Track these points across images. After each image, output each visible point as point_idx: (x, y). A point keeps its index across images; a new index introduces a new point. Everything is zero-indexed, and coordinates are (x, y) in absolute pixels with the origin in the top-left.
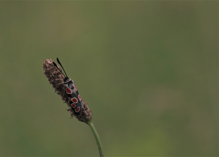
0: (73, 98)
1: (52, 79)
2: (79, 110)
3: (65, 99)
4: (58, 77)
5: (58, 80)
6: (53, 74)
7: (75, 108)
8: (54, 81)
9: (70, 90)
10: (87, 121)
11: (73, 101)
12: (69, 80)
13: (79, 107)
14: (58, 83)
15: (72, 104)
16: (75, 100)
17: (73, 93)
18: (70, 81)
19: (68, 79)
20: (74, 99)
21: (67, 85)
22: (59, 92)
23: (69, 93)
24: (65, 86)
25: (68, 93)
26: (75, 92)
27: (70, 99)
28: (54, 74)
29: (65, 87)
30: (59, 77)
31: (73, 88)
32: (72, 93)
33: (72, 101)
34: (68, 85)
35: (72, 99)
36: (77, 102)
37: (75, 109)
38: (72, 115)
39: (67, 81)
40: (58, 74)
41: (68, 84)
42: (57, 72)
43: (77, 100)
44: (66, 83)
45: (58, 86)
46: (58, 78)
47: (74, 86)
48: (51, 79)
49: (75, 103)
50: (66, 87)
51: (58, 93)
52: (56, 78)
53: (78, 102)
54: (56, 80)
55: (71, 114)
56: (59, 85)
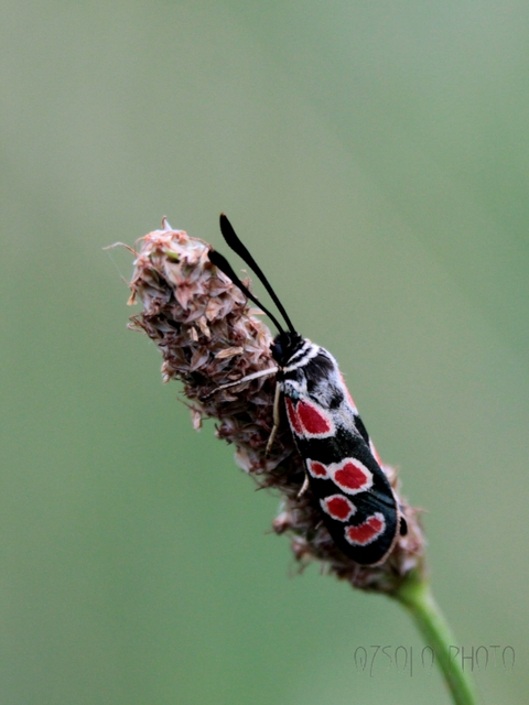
0: (338, 460)
1: (195, 352)
2: (373, 532)
3: (271, 465)
4: (236, 340)
5: (235, 358)
6: (203, 322)
7: (347, 524)
8: (210, 367)
9: (320, 417)
10: (398, 584)
11: (337, 483)
12: (308, 350)
13: (380, 517)
14: (237, 372)
15: (330, 499)
16: (350, 476)
17: (340, 431)
18: (313, 354)
19: (300, 347)
20: (350, 467)
21: (299, 388)
22: (230, 425)
23: (312, 430)
24: (282, 394)
25: (309, 435)
26: (350, 425)
27: (320, 470)
28: (213, 324)
29: (289, 399)
30: (239, 336)
31: (336, 402)
32: (332, 432)
33: (330, 480)
34: (311, 386)
35: (332, 470)
36: (367, 486)
37: (347, 529)
38: (299, 556)
39: (298, 359)
40: (230, 317)
41: (305, 381)
42: (228, 306)
43: (369, 475)
44: (294, 376)
45: (233, 395)
46: (232, 345)
47: (341, 385)
48: (188, 351)
49: (353, 492)
50: (295, 400)
51: (223, 434)
52: (221, 346)
53: (373, 487)
54: (221, 354)
55: (297, 548)
56: (239, 390)
